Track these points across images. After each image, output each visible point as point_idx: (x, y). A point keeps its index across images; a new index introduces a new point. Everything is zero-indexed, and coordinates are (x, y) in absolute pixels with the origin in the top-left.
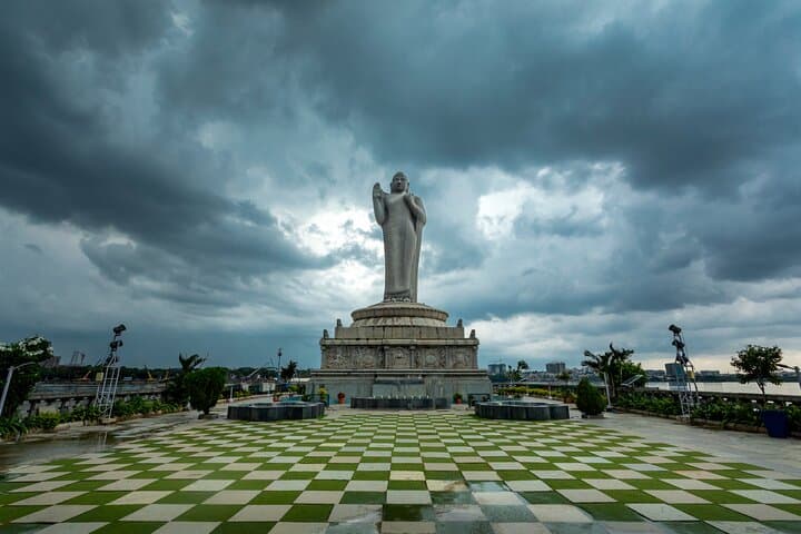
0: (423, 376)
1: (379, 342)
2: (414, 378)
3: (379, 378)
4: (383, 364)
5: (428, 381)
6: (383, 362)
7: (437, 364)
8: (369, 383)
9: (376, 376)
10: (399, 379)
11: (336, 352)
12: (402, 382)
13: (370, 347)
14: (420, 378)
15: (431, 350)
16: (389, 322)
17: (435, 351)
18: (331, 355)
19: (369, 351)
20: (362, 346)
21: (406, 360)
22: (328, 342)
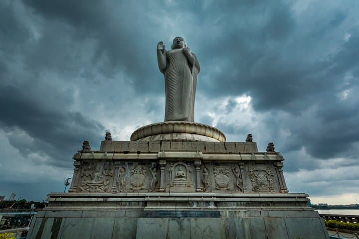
0: (216, 203)
1: (153, 156)
2: (203, 207)
3: (149, 208)
4: (156, 186)
5: (225, 211)
6: (157, 183)
7: (231, 186)
8: (133, 214)
9: (145, 203)
10: (180, 208)
11: (94, 169)
12: (186, 214)
13: (142, 162)
14: (212, 207)
15: (221, 168)
16: (168, 137)
17: (228, 169)
18: (87, 173)
19: (139, 168)
20: (131, 162)
21: (189, 180)
22: (86, 156)
